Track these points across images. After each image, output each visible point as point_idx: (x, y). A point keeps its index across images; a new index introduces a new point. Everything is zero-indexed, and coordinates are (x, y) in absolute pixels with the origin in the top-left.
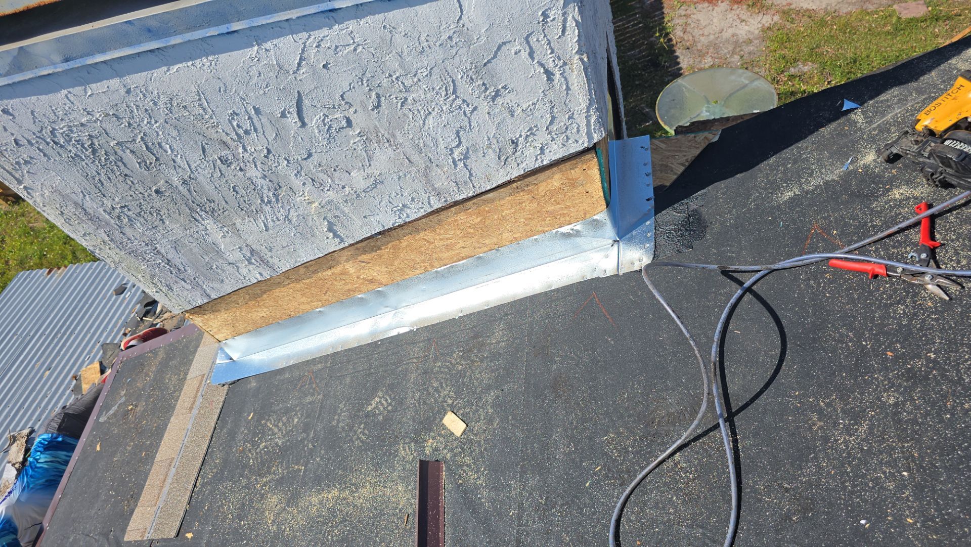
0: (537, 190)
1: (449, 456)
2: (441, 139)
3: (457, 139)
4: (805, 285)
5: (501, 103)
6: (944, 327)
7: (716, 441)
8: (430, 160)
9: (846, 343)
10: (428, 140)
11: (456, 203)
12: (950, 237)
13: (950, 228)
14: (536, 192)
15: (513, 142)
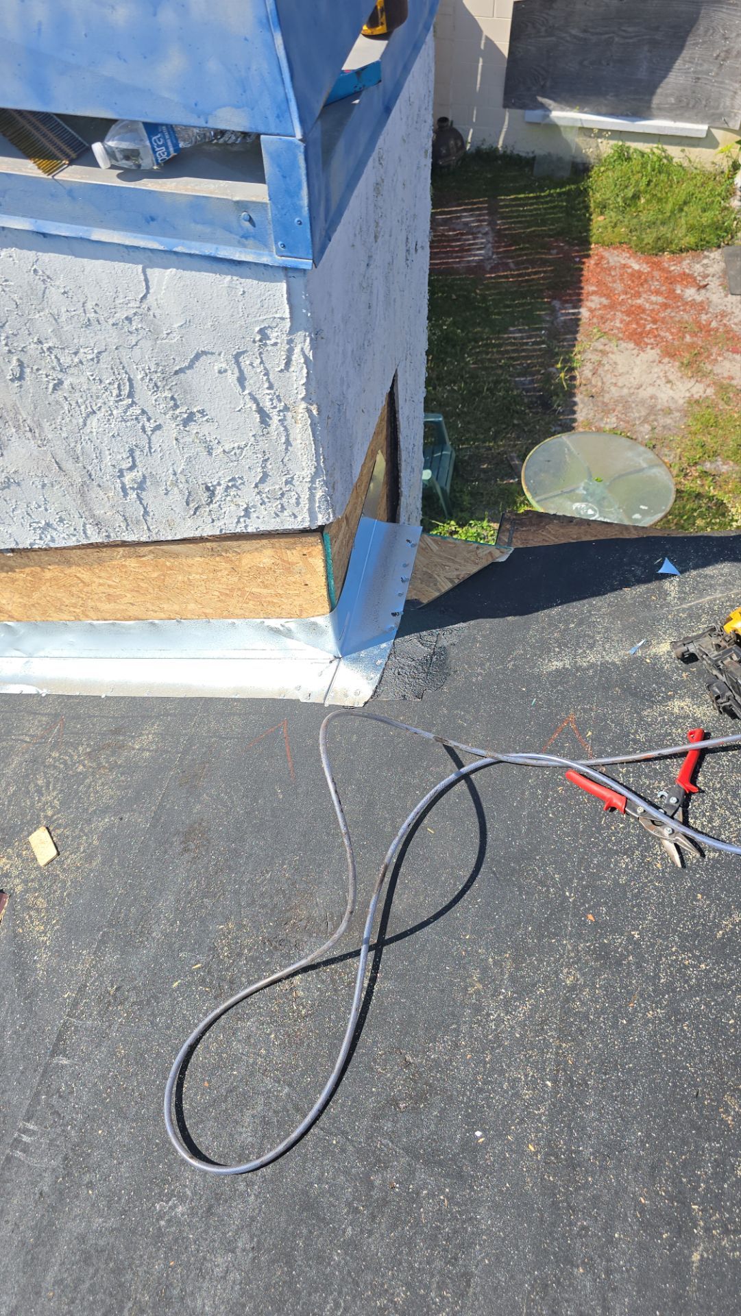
0: (240, 560)
1: (19, 889)
2: (107, 452)
3: (130, 459)
4: (530, 793)
5: (195, 431)
6: (663, 900)
7: (351, 972)
8: (90, 475)
9: (548, 887)
10: (89, 447)
11: (124, 544)
12: (714, 784)
13: (718, 772)
14: (237, 563)
15: (208, 488)
